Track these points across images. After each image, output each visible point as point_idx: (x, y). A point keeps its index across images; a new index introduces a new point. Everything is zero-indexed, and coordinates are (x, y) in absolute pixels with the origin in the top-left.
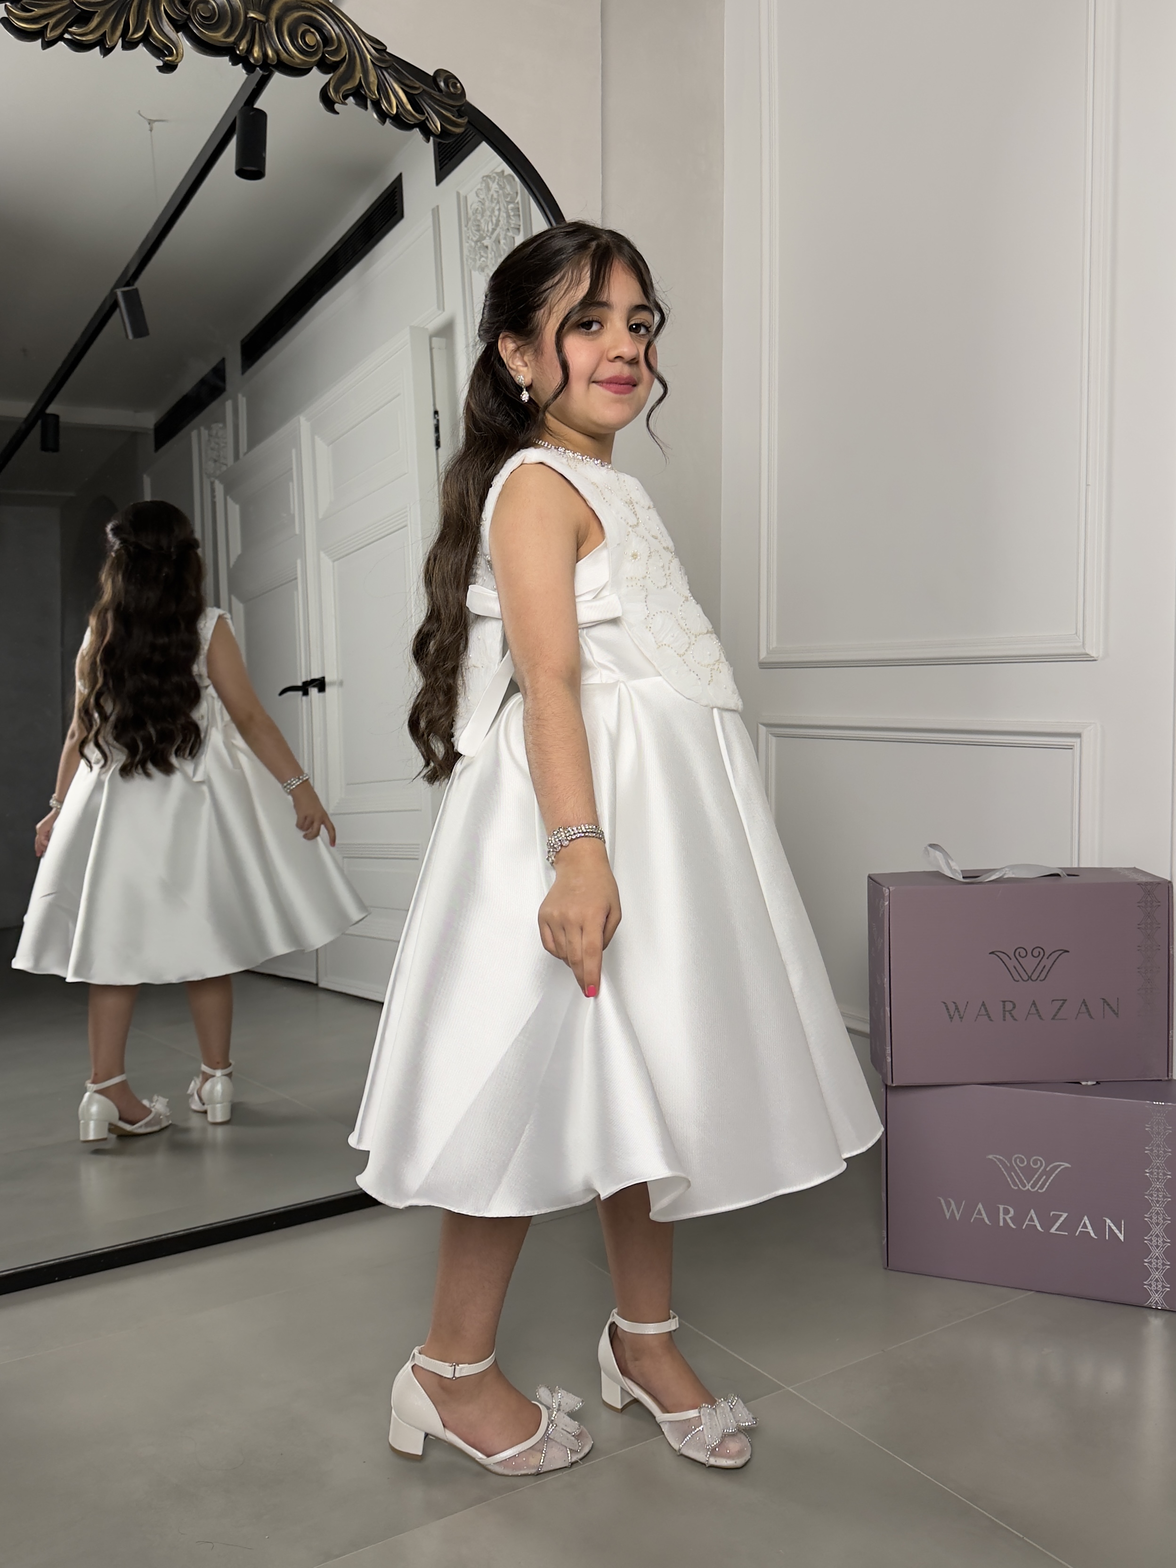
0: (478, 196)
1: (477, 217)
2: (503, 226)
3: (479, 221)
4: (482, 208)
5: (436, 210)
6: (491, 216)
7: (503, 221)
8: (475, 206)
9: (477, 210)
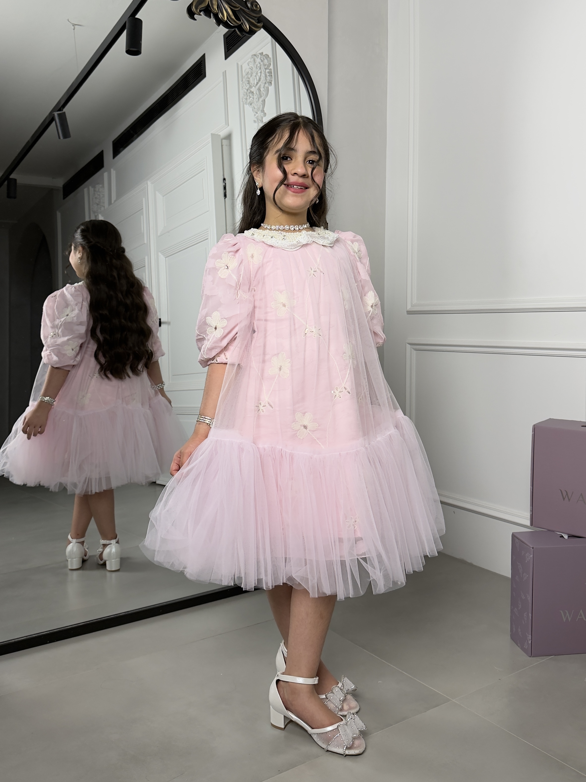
0: (249, 65)
3: (249, 78)
4: (251, 72)
5: (225, 73)
6: (256, 76)
7: (263, 78)
8: (247, 70)
9: (248, 72)
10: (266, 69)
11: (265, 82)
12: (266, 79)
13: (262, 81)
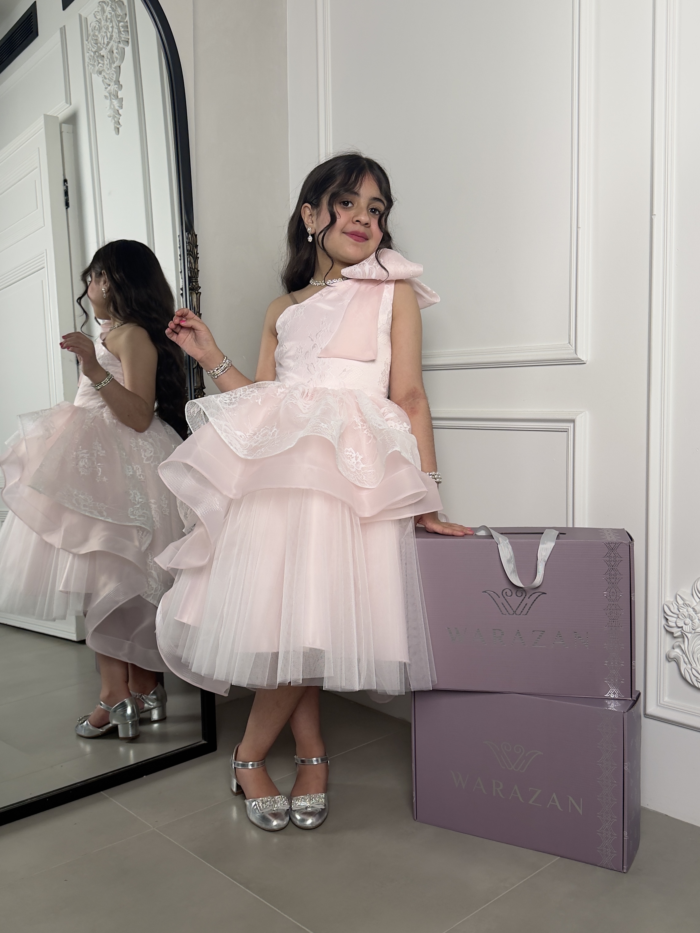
0: (96, 17)
1: (95, 32)
2: (116, 39)
3: (97, 36)
4: (99, 26)
5: (63, 28)
6: (105, 32)
7: (115, 35)
8: (94, 24)
9: (95, 27)
10: (119, 22)
11: (118, 40)
12: (119, 36)
13: (115, 39)
